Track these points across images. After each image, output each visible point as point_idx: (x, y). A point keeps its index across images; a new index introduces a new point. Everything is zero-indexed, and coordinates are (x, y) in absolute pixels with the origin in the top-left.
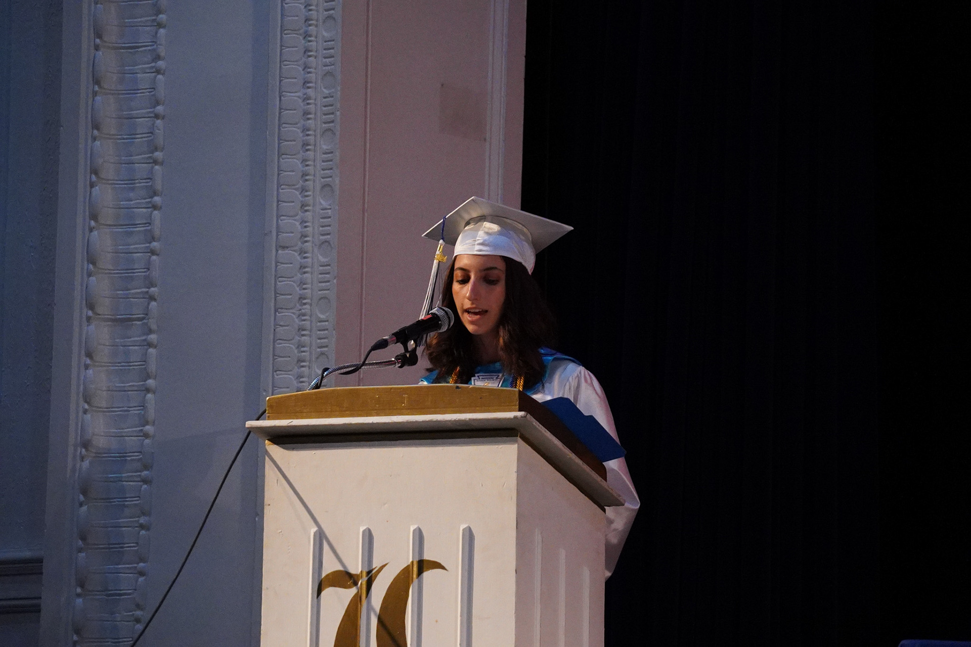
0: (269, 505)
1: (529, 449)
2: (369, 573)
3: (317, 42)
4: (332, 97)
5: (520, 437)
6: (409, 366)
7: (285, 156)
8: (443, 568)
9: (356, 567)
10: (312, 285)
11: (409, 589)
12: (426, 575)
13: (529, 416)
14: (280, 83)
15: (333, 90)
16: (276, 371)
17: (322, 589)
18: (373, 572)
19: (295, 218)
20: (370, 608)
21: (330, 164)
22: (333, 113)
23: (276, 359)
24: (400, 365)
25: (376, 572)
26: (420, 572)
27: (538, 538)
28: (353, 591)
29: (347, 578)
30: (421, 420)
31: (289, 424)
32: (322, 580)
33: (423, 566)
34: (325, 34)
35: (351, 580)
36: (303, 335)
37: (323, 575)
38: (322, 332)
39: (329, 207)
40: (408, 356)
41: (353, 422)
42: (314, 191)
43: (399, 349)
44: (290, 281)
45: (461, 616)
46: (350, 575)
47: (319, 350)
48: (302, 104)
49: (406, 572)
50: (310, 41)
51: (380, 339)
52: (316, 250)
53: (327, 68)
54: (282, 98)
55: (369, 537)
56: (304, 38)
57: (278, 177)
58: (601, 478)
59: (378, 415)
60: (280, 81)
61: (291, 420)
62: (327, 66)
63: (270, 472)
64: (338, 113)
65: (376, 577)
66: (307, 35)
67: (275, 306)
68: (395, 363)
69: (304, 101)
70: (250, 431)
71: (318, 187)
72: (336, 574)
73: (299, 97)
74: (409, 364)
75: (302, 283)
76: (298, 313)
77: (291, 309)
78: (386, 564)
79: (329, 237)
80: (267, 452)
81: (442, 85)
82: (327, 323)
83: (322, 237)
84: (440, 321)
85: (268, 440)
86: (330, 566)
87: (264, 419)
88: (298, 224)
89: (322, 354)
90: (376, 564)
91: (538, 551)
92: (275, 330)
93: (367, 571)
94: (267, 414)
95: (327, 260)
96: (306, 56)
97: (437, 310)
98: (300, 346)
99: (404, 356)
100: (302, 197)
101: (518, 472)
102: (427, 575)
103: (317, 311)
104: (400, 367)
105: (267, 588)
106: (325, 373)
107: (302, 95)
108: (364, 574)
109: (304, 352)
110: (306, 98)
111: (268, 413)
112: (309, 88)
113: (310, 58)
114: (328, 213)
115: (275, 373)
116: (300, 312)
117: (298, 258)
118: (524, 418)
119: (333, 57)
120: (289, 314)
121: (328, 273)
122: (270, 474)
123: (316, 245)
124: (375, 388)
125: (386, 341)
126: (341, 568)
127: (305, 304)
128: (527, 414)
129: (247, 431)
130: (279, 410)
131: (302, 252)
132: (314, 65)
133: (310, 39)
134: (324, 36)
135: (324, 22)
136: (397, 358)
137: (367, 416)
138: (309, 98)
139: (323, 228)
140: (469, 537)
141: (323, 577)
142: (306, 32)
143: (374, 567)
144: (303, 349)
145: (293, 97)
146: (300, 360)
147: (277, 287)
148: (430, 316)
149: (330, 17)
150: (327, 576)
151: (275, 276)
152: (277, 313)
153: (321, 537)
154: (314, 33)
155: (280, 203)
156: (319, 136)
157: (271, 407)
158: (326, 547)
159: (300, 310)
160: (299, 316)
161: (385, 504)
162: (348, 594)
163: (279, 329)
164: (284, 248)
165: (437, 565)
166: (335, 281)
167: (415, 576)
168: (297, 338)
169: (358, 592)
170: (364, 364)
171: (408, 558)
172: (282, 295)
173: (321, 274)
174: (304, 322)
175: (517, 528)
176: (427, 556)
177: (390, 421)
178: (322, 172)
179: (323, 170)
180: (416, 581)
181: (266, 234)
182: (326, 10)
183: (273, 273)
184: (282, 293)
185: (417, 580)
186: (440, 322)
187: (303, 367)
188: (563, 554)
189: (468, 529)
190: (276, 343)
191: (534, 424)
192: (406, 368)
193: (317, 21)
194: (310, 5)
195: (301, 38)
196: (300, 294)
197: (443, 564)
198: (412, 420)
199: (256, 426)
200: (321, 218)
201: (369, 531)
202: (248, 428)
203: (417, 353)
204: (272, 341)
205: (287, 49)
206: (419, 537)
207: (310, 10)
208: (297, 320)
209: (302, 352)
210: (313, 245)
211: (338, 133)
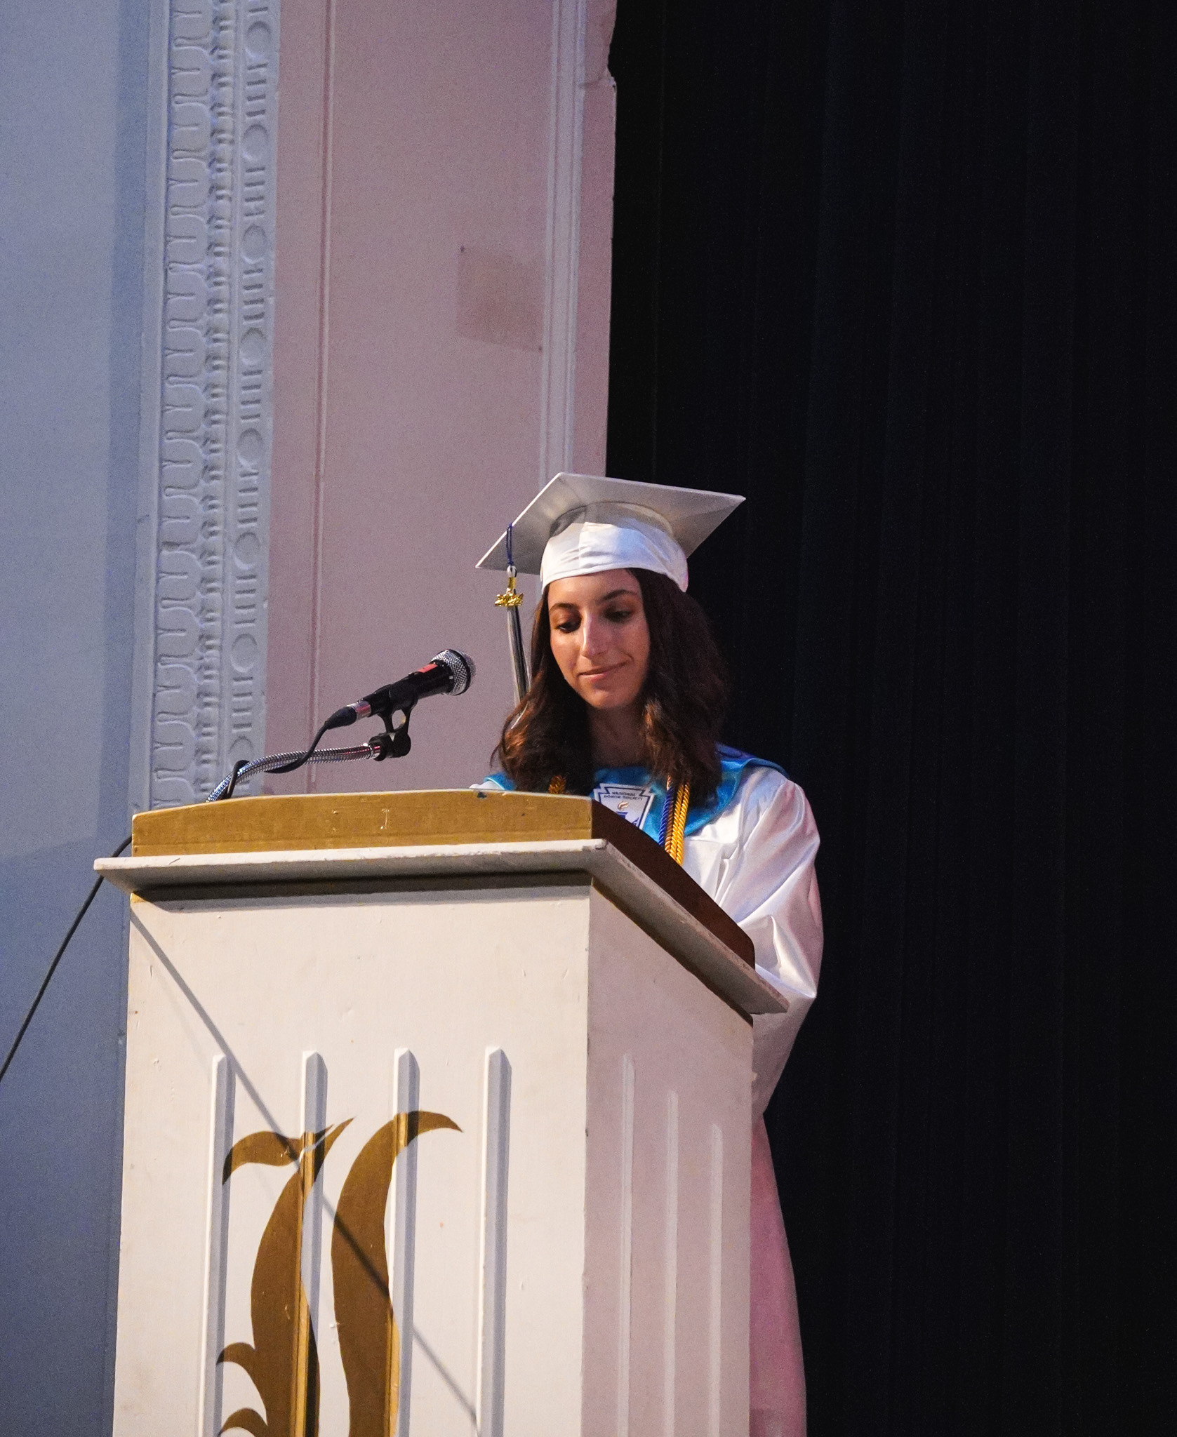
0: (136, 1012)
1: (610, 906)
2: (318, 1136)
3: (233, 172)
4: (260, 271)
5: (595, 886)
6: (394, 756)
7: (175, 378)
8: (455, 1126)
9: (295, 1126)
10: (223, 614)
11: (392, 1165)
12: (423, 1138)
13: (610, 846)
14: (165, 246)
15: (262, 259)
16: (156, 770)
17: (233, 1167)
18: (327, 1134)
19: (192, 491)
20: (319, 1199)
21: (255, 394)
22: (262, 301)
23: (157, 748)
24: (378, 754)
25: (331, 1134)
26: (412, 1133)
27: (628, 1071)
28: (290, 1170)
29: (279, 1145)
30: (414, 856)
31: (174, 864)
32: (232, 1150)
33: (416, 1122)
34: (248, 157)
35: (286, 1148)
36: (207, 704)
37: (235, 1141)
38: (241, 699)
39: (254, 471)
40: (393, 738)
41: (291, 860)
42: (226, 442)
43: (373, 726)
44: (182, 606)
45: (486, 1215)
46: (283, 1140)
47: (235, 731)
48: (206, 285)
49: (388, 1133)
50: (220, 170)
51: (342, 707)
52: (230, 550)
53: (250, 218)
54: (169, 272)
55: (319, 1071)
56: (210, 164)
57: (162, 416)
58: (744, 962)
59: (336, 845)
60: (166, 243)
61: (177, 857)
62: (252, 214)
63: (138, 951)
64: (271, 301)
65: (332, 1143)
66: (214, 160)
67: (156, 649)
68: (369, 752)
69: (209, 277)
70: (102, 876)
71: (234, 437)
72: (259, 1139)
73: (200, 271)
74: (394, 752)
75: (204, 609)
76: (197, 663)
77: (186, 656)
78: (351, 1120)
79: (253, 524)
80: (132, 916)
81: (462, 249)
82: (250, 682)
83: (241, 526)
84: (452, 674)
85: (135, 893)
86: (248, 1124)
87: (129, 855)
88: (196, 501)
89: (242, 738)
90: (332, 1121)
91: (628, 1092)
92: (154, 695)
93: (315, 1132)
94: (132, 846)
95: (251, 566)
96: (214, 197)
97: (446, 656)
98: (201, 723)
99: (385, 738)
100: (204, 452)
101: (591, 949)
102: (425, 1139)
103: (231, 658)
104: (379, 759)
105: (132, 1167)
106: (241, 770)
107: (205, 268)
108: (310, 1139)
109: (208, 734)
110: (213, 274)
111: (134, 844)
112: (218, 254)
113: (221, 202)
114: (250, 481)
115: (154, 774)
116: (202, 661)
117: (199, 564)
118: (602, 851)
119: (261, 198)
120: (181, 666)
121: (252, 591)
122: (139, 953)
123: (230, 541)
124: (330, 797)
125: (352, 711)
126: (268, 1128)
127: (210, 647)
128: (607, 844)
129: (98, 877)
130: (156, 837)
131: (206, 552)
132: (227, 213)
133: (219, 166)
134: (244, 161)
135: (246, 134)
136: (373, 742)
137: (316, 849)
138: (218, 274)
139: (243, 510)
140: (502, 1070)
141: (233, 1145)
142: (213, 154)
143: (327, 1126)
144: (206, 730)
145: (190, 271)
146: (201, 750)
147: (159, 617)
148: (434, 666)
149: (257, 126)
150: (243, 1142)
151: (156, 596)
152: (159, 664)
153: (231, 1071)
154: (228, 156)
155: (164, 463)
156: (236, 341)
157: (140, 832)
158: (240, 1089)
159: (202, 658)
160: (200, 668)
161: (349, 1009)
162: (282, 1175)
163: (163, 694)
164: (171, 545)
165: (442, 1121)
166: (265, 605)
167: (402, 1141)
168: (196, 709)
169: (299, 1171)
170: (311, 753)
171: (390, 1108)
172: (169, 630)
173: (238, 592)
174: (207, 681)
175: (588, 1050)
176: (424, 1106)
177: (358, 858)
178: (243, 407)
179: (244, 403)
180: (404, 1150)
181: (139, 521)
182: (250, 114)
183: (153, 592)
184: (168, 627)
185: (406, 1148)
186: (451, 678)
187: (205, 762)
188: (673, 1099)
189: (499, 1055)
190: (156, 719)
191: (621, 861)
192: (388, 760)
193: (233, 132)
194: (220, 105)
195: (205, 164)
196: (201, 630)
197: (453, 1119)
198: (397, 856)
199: (113, 868)
200: (240, 491)
201: (320, 1060)
202: (98, 871)
203: (408, 733)
204: (149, 715)
205: (179, 185)
206: (411, 1070)
207: (221, 114)
208: (195, 677)
209: (204, 735)
210: (226, 539)
211: (270, 338)
